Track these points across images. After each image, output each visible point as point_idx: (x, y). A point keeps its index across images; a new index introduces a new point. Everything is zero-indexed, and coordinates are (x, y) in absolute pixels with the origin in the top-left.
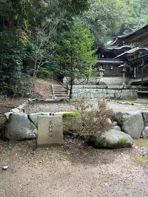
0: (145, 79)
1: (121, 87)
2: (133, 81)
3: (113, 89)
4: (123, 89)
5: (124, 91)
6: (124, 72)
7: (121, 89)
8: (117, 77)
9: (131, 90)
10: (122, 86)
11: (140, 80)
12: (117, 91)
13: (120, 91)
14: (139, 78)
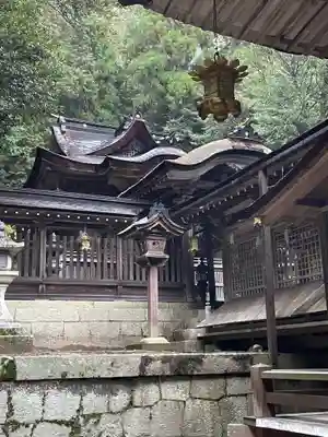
0: (286, 307)
1: (129, 364)
2: (210, 318)
3: (64, 382)
4: (143, 379)
5: (151, 392)
6: (155, 261)
7: (130, 382)
8: (118, 296)
9: (203, 388)
10: (135, 357)
11: (255, 313)
12: (93, 401)
13: (121, 398)
14: (249, 298)
